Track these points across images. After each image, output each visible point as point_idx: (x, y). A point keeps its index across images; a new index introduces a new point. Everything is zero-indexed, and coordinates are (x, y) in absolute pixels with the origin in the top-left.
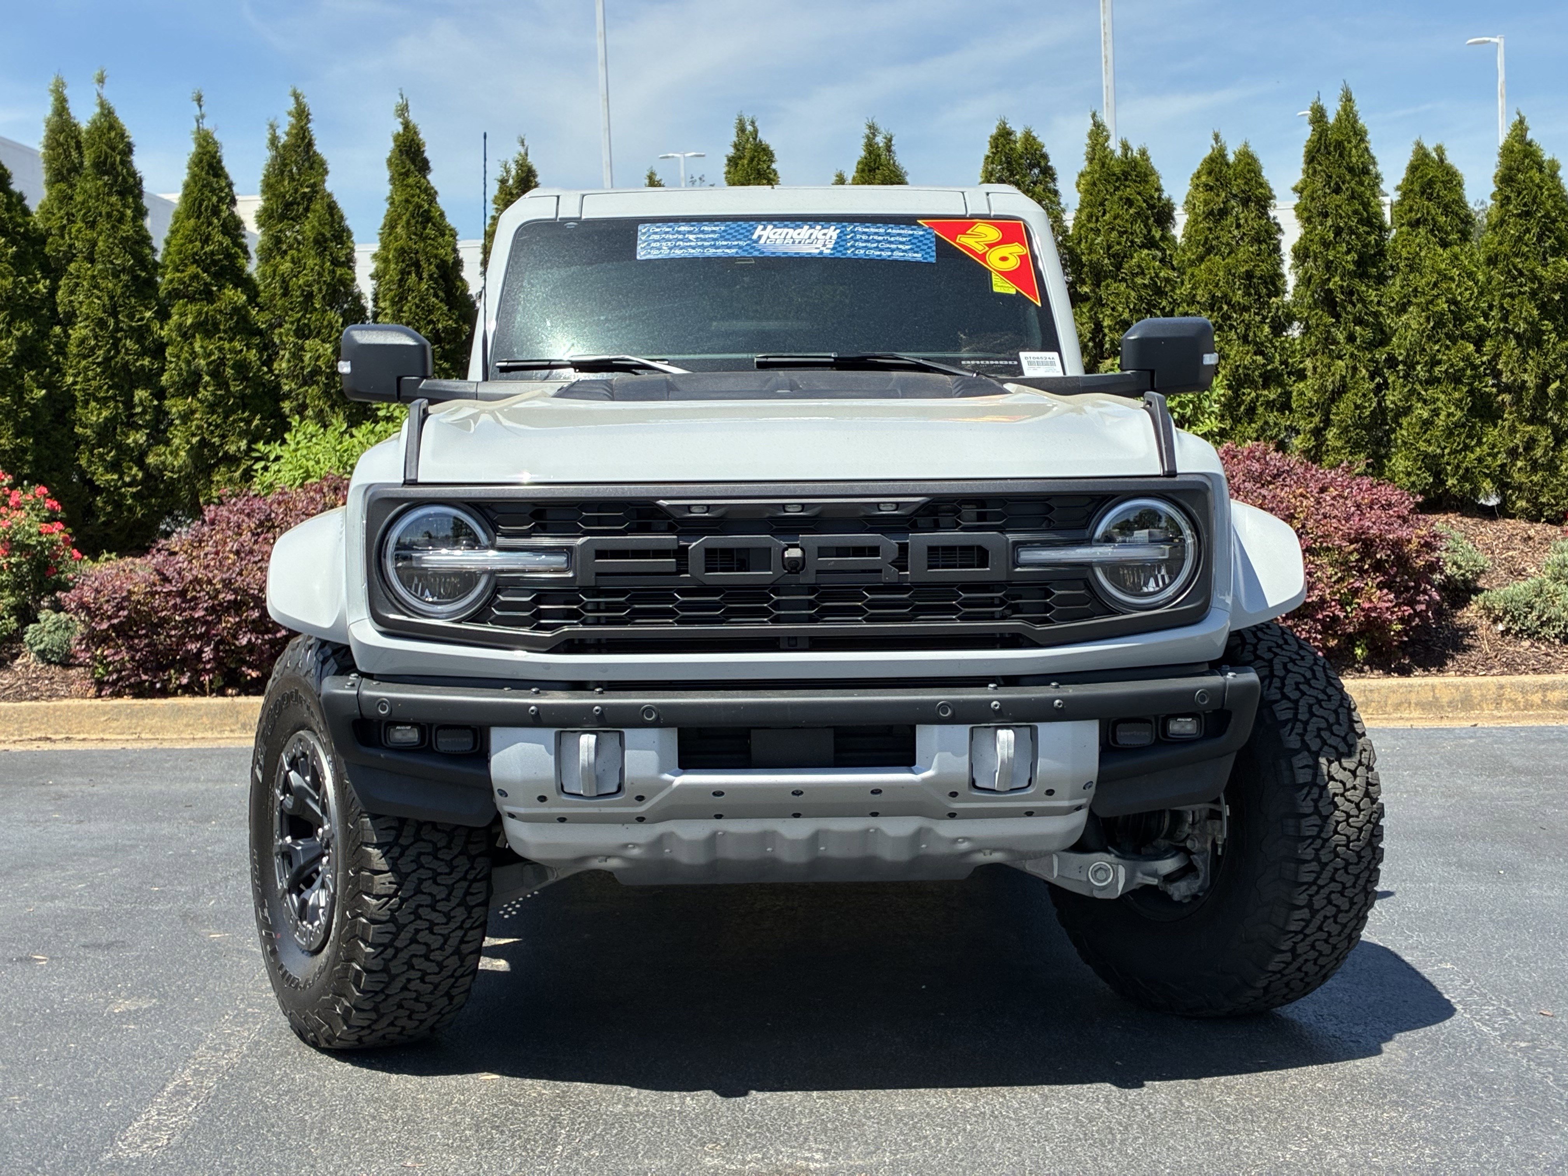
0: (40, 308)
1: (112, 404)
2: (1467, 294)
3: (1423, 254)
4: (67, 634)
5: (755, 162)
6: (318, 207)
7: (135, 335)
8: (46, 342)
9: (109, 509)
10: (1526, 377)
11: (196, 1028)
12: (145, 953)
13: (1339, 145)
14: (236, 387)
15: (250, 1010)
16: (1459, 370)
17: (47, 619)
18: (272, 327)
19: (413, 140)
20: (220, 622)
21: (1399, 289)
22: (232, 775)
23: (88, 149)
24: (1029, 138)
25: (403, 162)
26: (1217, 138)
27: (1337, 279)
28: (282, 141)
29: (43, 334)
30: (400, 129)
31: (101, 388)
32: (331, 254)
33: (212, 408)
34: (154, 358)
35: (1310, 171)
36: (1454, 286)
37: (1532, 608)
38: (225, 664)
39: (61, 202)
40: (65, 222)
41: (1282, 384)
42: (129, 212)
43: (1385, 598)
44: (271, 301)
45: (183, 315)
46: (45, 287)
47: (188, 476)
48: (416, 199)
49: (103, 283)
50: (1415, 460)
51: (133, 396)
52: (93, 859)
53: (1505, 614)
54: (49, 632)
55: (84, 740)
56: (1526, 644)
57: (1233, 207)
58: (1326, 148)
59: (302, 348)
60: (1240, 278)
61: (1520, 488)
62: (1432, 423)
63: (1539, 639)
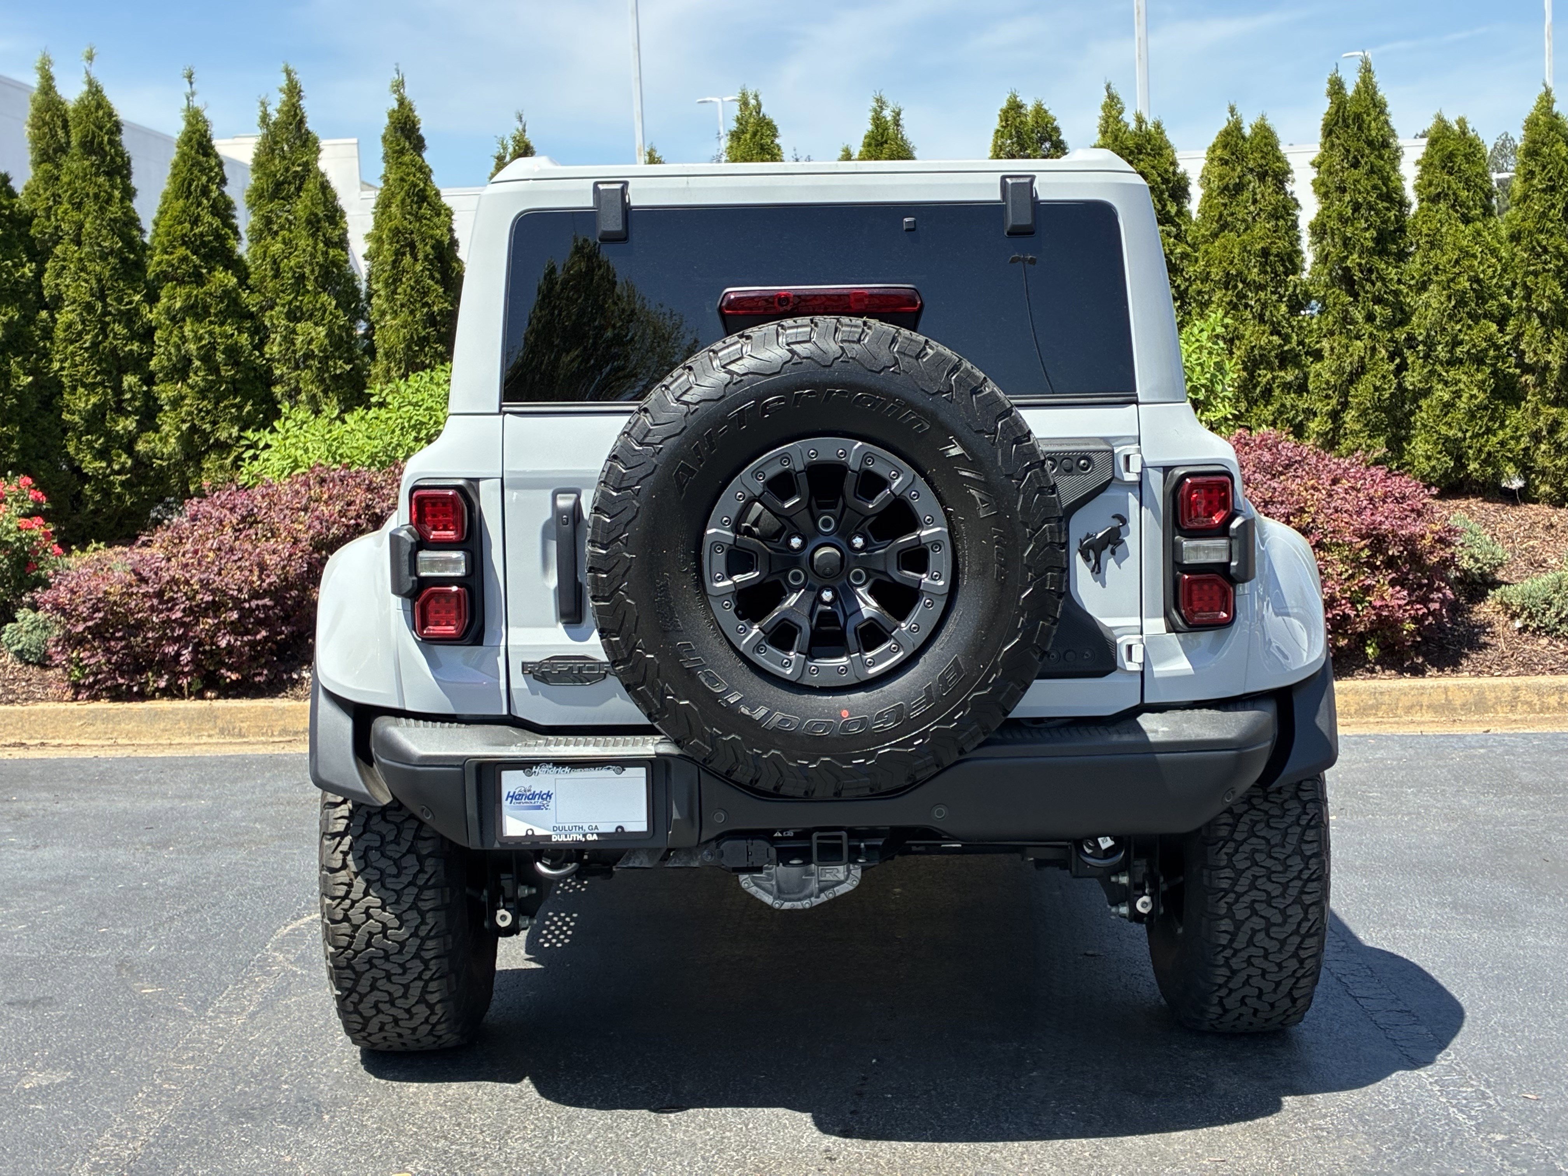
0: (26, 293)
1: (100, 390)
2: (1490, 271)
3: (1444, 230)
4: (44, 634)
5: (758, 137)
6: (311, 186)
7: (124, 319)
8: (32, 328)
9: (98, 497)
10: (1549, 357)
11: (105, 1109)
12: (70, 1013)
13: (1358, 117)
14: (227, 372)
15: (166, 1086)
16: (1481, 351)
17: (25, 619)
18: (262, 309)
19: (408, 116)
20: (197, 623)
21: (1419, 266)
22: (201, 790)
23: (75, 127)
24: (1039, 111)
25: (398, 140)
26: (1232, 110)
27: (1355, 256)
28: (273, 119)
29: (29, 319)
30: (395, 105)
31: (89, 373)
32: (324, 235)
33: (202, 394)
34: (142, 342)
35: (1327, 145)
36: (1476, 263)
37: (1550, 604)
38: (203, 666)
39: (46, 183)
40: (51, 203)
41: (1298, 365)
42: (117, 193)
43: (1398, 595)
44: (262, 283)
45: (172, 297)
46: (31, 271)
47: (176, 464)
48: (411, 178)
49: (90, 266)
50: (1436, 444)
51: (122, 382)
52: (40, 893)
53: (1523, 609)
54: (27, 632)
55: (59, 745)
56: (1544, 641)
57: (1250, 182)
58: (1344, 121)
59: (294, 332)
60: (1256, 256)
61: (1543, 472)
62: (1453, 405)
63: (1557, 637)
